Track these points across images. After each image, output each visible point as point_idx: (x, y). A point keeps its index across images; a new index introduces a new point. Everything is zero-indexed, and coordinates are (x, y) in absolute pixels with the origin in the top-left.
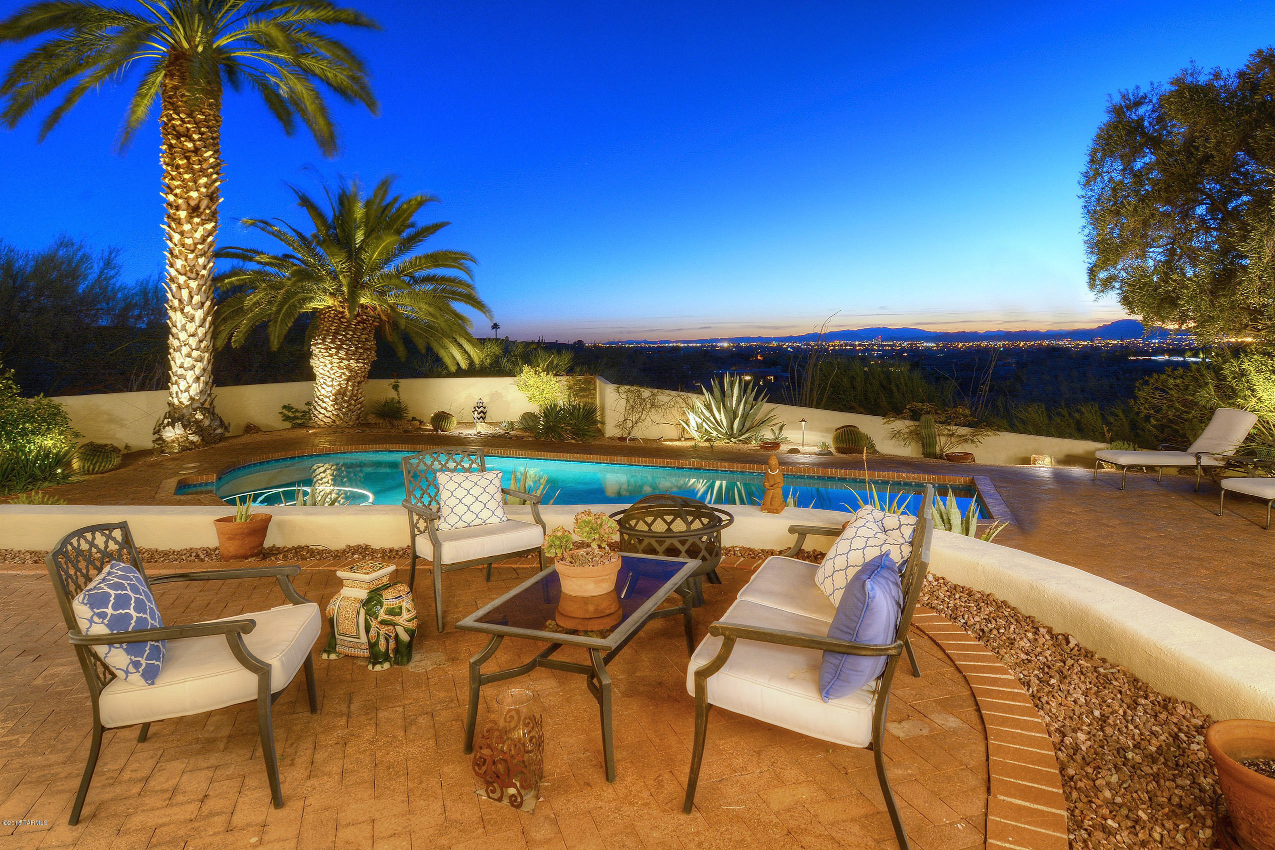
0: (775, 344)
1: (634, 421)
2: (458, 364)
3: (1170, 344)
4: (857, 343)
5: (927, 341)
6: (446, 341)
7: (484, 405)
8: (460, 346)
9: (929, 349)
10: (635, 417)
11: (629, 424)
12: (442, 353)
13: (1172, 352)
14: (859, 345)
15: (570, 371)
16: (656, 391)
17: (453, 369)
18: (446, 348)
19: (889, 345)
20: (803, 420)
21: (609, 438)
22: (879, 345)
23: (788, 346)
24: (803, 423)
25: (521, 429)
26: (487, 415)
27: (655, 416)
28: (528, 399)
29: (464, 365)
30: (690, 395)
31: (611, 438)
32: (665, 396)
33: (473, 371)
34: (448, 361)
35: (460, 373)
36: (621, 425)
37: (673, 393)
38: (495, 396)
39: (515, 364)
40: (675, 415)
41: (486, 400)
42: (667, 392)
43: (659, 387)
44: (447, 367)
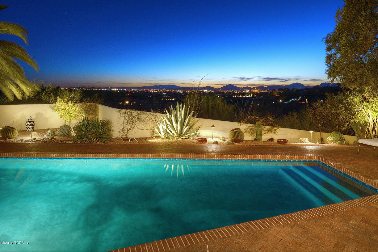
0: (133, 90)
1: (128, 129)
2: (15, 96)
3: (240, 92)
4: (159, 90)
5: (179, 90)
6: (7, 82)
7: (33, 120)
8: (17, 86)
9: (179, 93)
10: (129, 127)
11: (126, 131)
12: (4, 90)
13: (242, 95)
14: (160, 91)
15: (81, 101)
16: (139, 112)
17: (12, 99)
18: (7, 86)
19: (168, 91)
20: (213, 126)
21: (115, 138)
22: (165, 91)
23: (137, 91)
24: (213, 127)
25: (60, 135)
26: (35, 126)
27: (139, 125)
28: (60, 117)
29: (19, 96)
30: (157, 114)
31: (117, 139)
32: (145, 115)
33: (25, 101)
34: (8, 94)
35: (16, 101)
36: (122, 132)
37: (149, 113)
38: (39, 115)
39: (50, 96)
40: (150, 125)
41: (33, 117)
42: (145, 112)
43: (141, 110)
44: (7, 98)
